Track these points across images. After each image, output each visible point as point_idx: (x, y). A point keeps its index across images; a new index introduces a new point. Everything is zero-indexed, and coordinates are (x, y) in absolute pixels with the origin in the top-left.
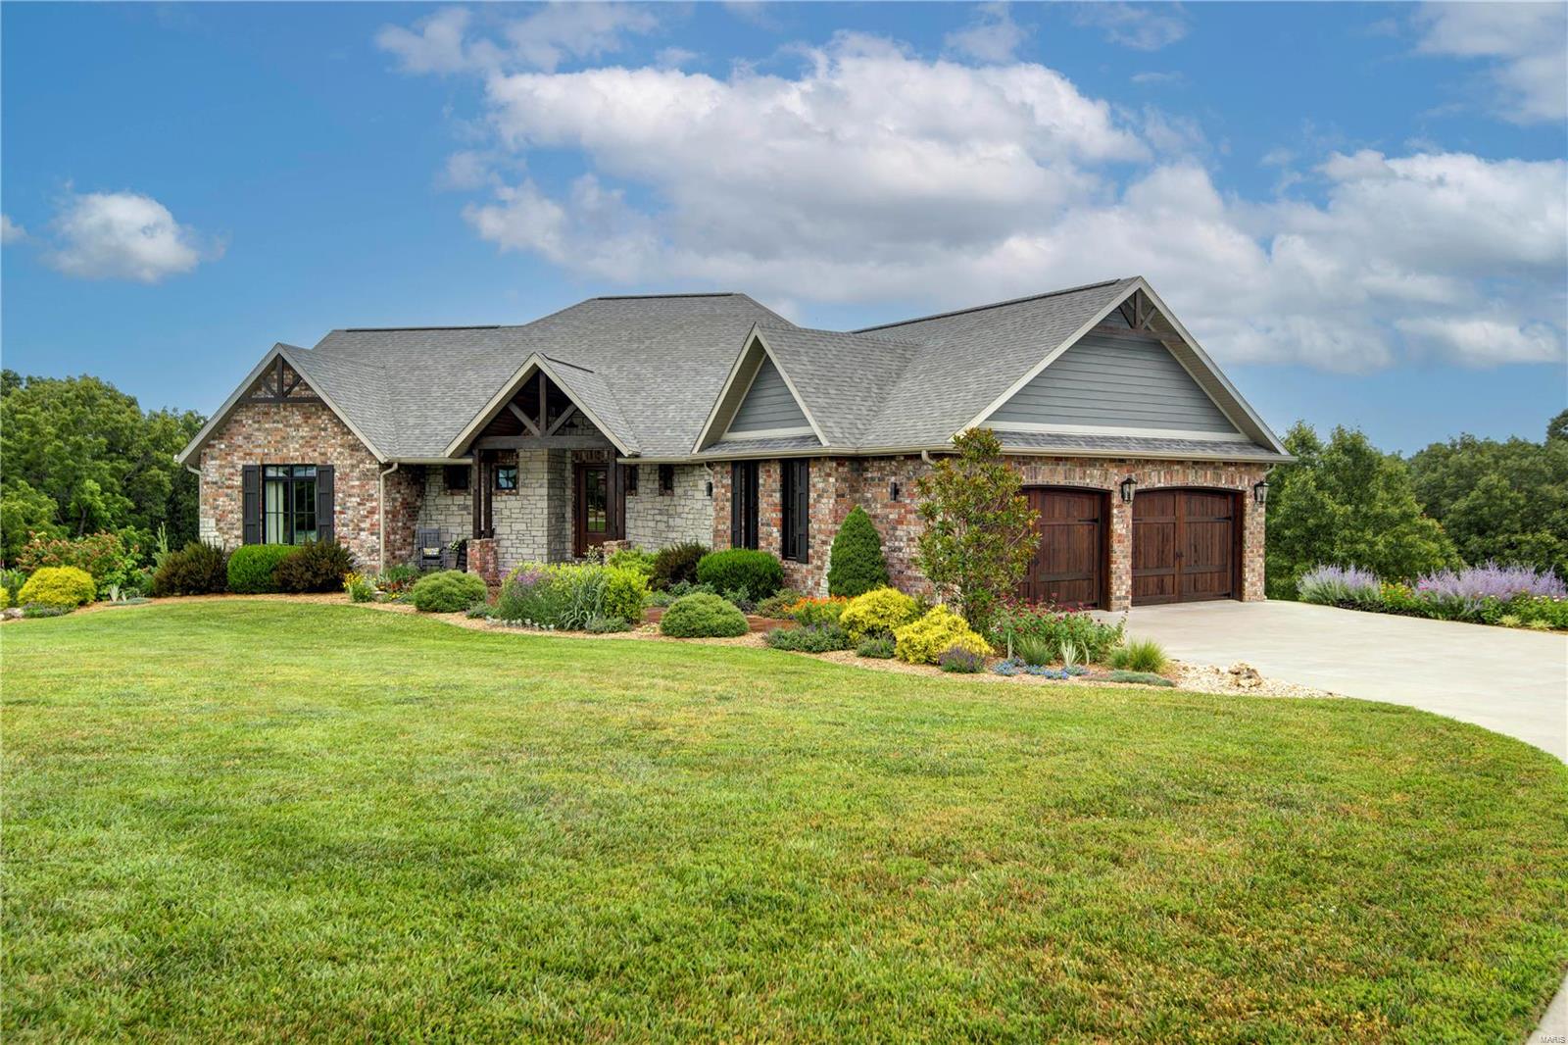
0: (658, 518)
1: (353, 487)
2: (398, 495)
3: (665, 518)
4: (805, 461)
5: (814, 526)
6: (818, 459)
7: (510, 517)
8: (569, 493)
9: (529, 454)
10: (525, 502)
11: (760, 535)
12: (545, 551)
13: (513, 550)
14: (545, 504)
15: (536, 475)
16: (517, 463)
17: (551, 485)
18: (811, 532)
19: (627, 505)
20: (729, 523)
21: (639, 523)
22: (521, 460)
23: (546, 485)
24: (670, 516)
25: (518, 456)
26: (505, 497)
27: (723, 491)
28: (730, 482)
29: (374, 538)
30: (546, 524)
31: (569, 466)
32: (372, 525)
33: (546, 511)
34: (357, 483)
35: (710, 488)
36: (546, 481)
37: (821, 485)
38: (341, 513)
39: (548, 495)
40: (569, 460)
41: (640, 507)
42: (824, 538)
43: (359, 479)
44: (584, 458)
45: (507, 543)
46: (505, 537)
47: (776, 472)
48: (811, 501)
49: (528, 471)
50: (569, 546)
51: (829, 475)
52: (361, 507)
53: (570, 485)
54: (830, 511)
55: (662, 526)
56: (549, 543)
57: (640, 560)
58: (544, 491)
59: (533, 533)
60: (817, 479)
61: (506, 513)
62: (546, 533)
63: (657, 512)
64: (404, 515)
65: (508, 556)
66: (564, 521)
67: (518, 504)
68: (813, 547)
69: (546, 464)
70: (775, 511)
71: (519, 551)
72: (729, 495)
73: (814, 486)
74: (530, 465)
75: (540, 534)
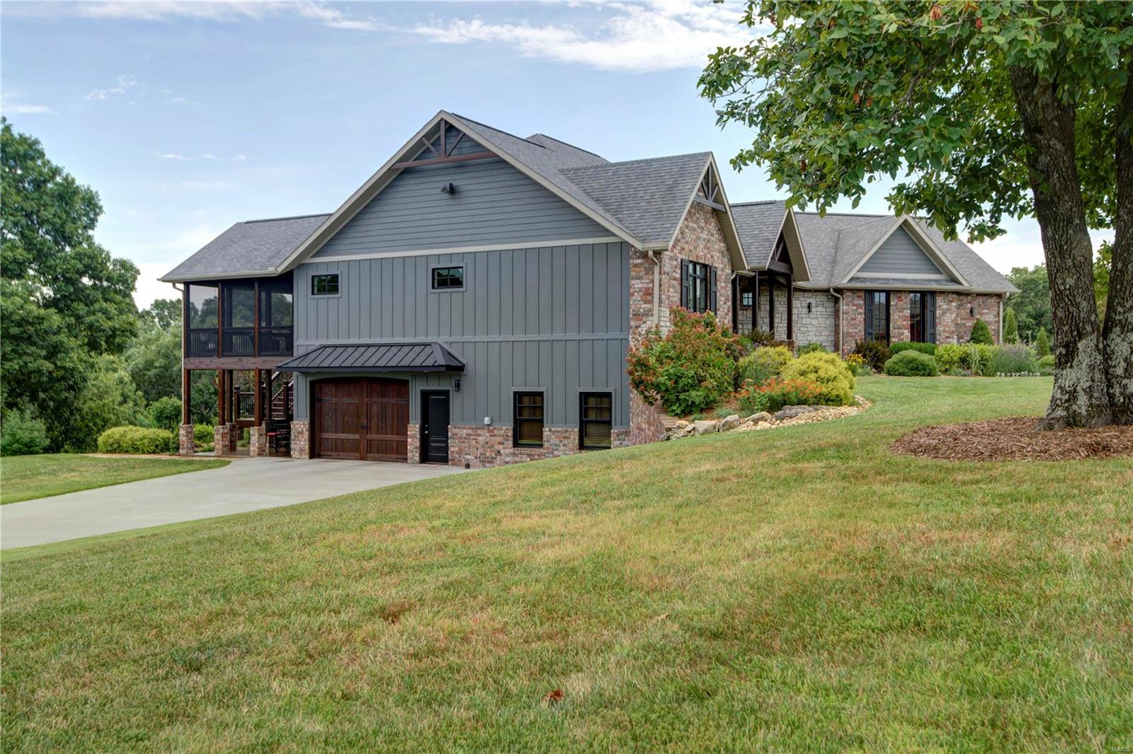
4: (933, 293)
5: (940, 328)
6: (942, 292)
11: (891, 335)
18: (937, 332)
20: (861, 327)
27: (855, 308)
28: (862, 302)
35: (809, 307)
37: (945, 307)
42: (947, 335)
47: (907, 299)
48: (938, 315)
51: (952, 302)
54: (952, 321)
60: (941, 302)
68: (939, 340)
70: (905, 320)
72: (862, 311)
73: (940, 307)
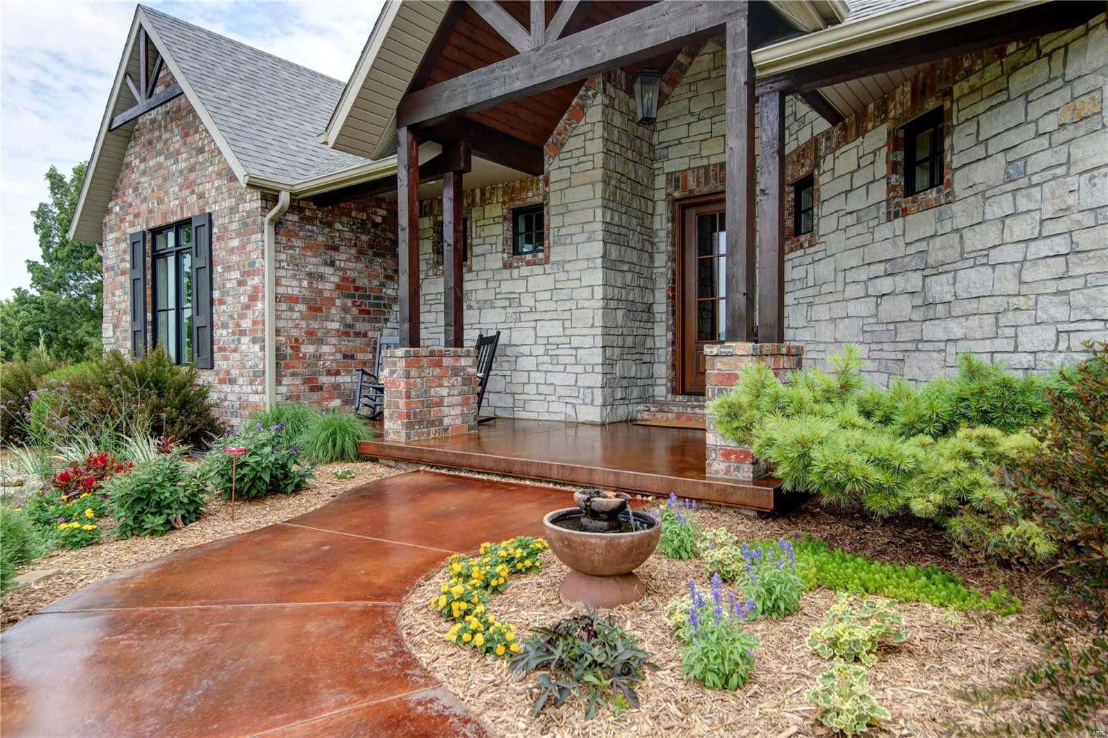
0: (885, 285)
1: (232, 251)
2: (328, 270)
3: (914, 281)
7: (532, 310)
8: (661, 260)
9: (565, 173)
10: (561, 276)
12: (597, 380)
13: (538, 377)
14: (597, 277)
15: (580, 217)
16: (546, 195)
17: (613, 236)
19: (787, 277)
21: (821, 312)
22: (552, 187)
23: (599, 235)
24: (929, 270)
25: (547, 182)
26: (525, 270)
29: (257, 347)
30: (599, 322)
31: (661, 208)
32: (255, 323)
33: (599, 292)
34: (235, 243)
36: (599, 226)
38: (222, 302)
39: (604, 257)
40: (660, 195)
41: (824, 269)
43: (239, 235)
44: (692, 184)
45: (527, 363)
46: (525, 350)
49: (566, 210)
50: (662, 371)
52: (242, 289)
53: (662, 247)
55: (900, 308)
56: (608, 362)
57: (851, 412)
58: (597, 248)
59: (576, 342)
61: (528, 301)
62: (599, 341)
63: (880, 269)
64: (345, 309)
65: (530, 389)
66: (651, 321)
67: (547, 282)
69: (599, 187)
71: (551, 378)
74: (571, 195)
75: (588, 341)
